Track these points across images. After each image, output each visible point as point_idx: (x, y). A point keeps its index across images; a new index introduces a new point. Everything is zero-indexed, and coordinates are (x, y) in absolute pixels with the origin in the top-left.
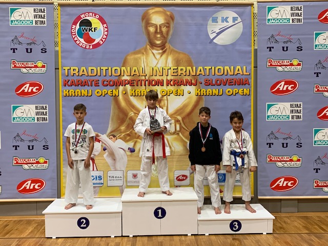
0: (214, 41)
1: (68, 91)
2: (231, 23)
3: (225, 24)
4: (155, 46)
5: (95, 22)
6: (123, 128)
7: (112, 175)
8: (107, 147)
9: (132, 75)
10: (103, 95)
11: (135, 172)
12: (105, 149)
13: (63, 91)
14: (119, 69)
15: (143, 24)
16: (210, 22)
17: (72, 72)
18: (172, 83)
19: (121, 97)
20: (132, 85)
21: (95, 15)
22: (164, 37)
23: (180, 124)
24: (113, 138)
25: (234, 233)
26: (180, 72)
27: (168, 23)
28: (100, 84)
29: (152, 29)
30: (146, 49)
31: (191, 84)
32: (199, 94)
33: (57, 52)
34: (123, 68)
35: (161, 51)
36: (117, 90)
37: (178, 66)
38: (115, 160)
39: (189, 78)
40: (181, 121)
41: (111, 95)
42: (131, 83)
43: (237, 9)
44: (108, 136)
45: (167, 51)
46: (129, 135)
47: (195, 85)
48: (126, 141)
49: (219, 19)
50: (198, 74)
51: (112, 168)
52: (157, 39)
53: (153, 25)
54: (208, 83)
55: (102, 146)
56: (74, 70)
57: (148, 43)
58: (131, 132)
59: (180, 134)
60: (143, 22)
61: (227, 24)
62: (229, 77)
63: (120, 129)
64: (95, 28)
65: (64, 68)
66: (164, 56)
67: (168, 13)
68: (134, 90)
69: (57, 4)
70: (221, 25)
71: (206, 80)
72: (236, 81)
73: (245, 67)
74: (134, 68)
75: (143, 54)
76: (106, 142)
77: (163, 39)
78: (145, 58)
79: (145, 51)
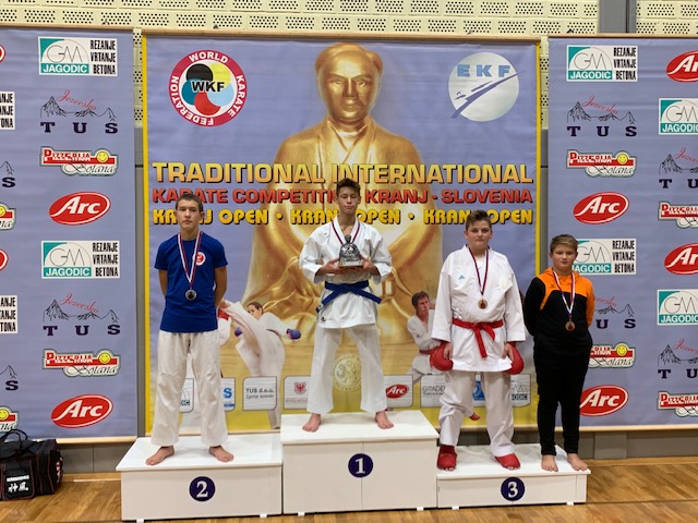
0: (463, 113)
1: (161, 212)
2: (495, 78)
3: (484, 79)
4: (343, 122)
5: (220, 72)
6: (276, 289)
7: (252, 387)
8: (242, 329)
9: (296, 180)
10: (236, 220)
11: (300, 380)
12: (238, 333)
13: (153, 212)
14: (268, 168)
15: (320, 76)
16: (454, 74)
17: (172, 174)
18: (377, 197)
19: (272, 226)
20: (295, 201)
21: (220, 57)
22: (362, 105)
23: (393, 281)
24: (256, 311)
25: (510, 503)
26: (393, 175)
27: (369, 76)
28: (230, 198)
29: (336, 88)
30: (324, 129)
31: (415, 200)
32: (432, 221)
33: (139, 132)
34: (278, 167)
35: (355, 133)
36: (265, 212)
37: (389, 163)
38: (258, 355)
39: (411, 188)
40: (396, 276)
41: (253, 221)
42: (294, 197)
43: (508, 50)
44: (246, 306)
45: (367, 133)
46: (287, 303)
47: (424, 201)
48: (283, 316)
49: (473, 70)
50: (429, 180)
51: (253, 372)
52: (346, 107)
53: (338, 79)
54: (451, 199)
55: (232, 326)
56: (176, 169)
57: (329, 115)
58: (293, 298)
59: (394, 302)
60: (318, 72)
61: (489, 79)
62: (491, 187)
63: (271, 292)
64: (219, 84)
65: (154, 165)
66: (361, 143)
67: (370, 56)
68: (299, 212)
69: (140, 31)
70: (475, 81)
71: (446, 193)
72: (506, 194)
73: (523, 166)
74: (300, 167)
75: (319, 138)
76: (241, 318)
77: (359, 107)
78: (323, 147)
79: (322, 132)
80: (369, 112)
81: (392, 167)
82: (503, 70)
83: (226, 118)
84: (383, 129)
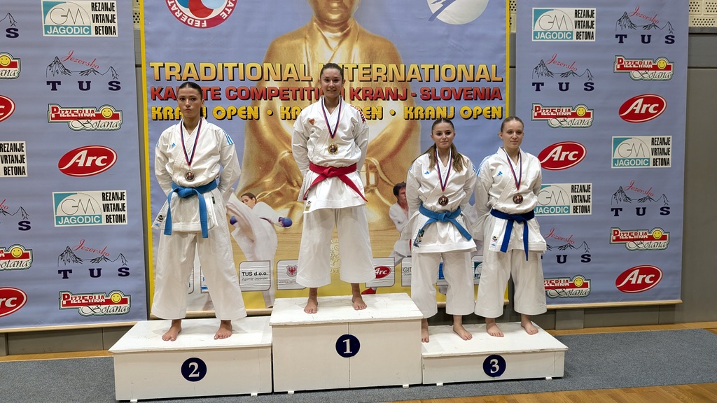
0: (439, 17)
1: (159, 109)
4: (328, 24)
6: (268, 180)
7: (248, 270)
8: (237, 218)
10: (229, 116)
11: (292, 264)
12: (233, 222)
13: (151, 109)
14: (258, 66)
17: (167, 73)
19: (263, 123)
20: (284, 98)
22: (346, 8)
23: (377, 173)
24: (250, 200)
25: (491, 379)
26: (375, 74)
28: (223, 95)
30: (310, 30)
31: (396, 97)
33: (137, 33)
35: (339, 34)
37: (372, 61)
38: (253, 241)
39: (392, 86)
40: (378, 168)
41: (245, 117)
42: (283, 95)
44: (240, 196)
45: (351, 34)
46: (279, 194)
47: (404, 99)
48: (275, 206)
51: (248, 256)
52: (331, 10)
54: (428, 96)
56: (172, 68)
57: (314, 17)
58: (284, 189)
59: (377, 191)
62: (465, 85)
63: (264, 183)
65: (151, 64)
66: (346, 43)
71: (424, 91)
72: (479, 92)
73: (494, 67)
74: (288, 66)
75: (306, 38)
76: (235, 207)
77: (343, 10)
78: (310, 47)
79: (309, 33)
80: (352, 15)
81: (375, 66)
83: (218, 20)
84: (366, 30)
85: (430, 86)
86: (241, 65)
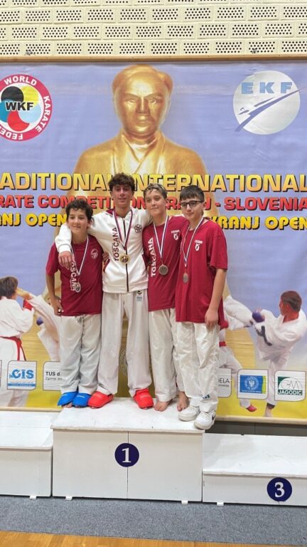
0: (246, 127)
2: (277, 94)
3: (266, 96)
4: (136, 136)
5: (30, 94)
8: (43, 319)
10: (40, 223)
12: (39, 323)
14: (69, 177)
15: (116, 96)
21: (30, 80)
22: (153, 120)
25: (276, 503)
26: (179, 184)
27: (160, 95)
28: (36, 203)
29: (130, 106)
30: (118, 142)
34: (77, 176)
35: (146, 146)
37: (176, 172)
38: (57, 342)
41: (54, 224)
43: (291, 67)
44: (47, 298)
45: (157, 146)
47: (208, 209)
50: (212, 189)
52: (139, 123)
53: (132, 98)
54: (233, 206)
55: (34, 316)
57: (123, 129)
60: (114, 92)
61: (271, 95)
62: (271, 195)
64: (28, 104)
66: (152, 155)
67: (162, 76)
71: (229, 201)
72: (285, 202)
73: (302, 177)
74: (96, 176)
75: (114, 150)
76: (42, 309)
77: (150, 123)
78: (117, 158)
79: (117, 145)
80: (159, 127)
82: (285, 86)
83: (34, 133)
84: (171, 141)
85: (234, 196)
86: (53, 175)
